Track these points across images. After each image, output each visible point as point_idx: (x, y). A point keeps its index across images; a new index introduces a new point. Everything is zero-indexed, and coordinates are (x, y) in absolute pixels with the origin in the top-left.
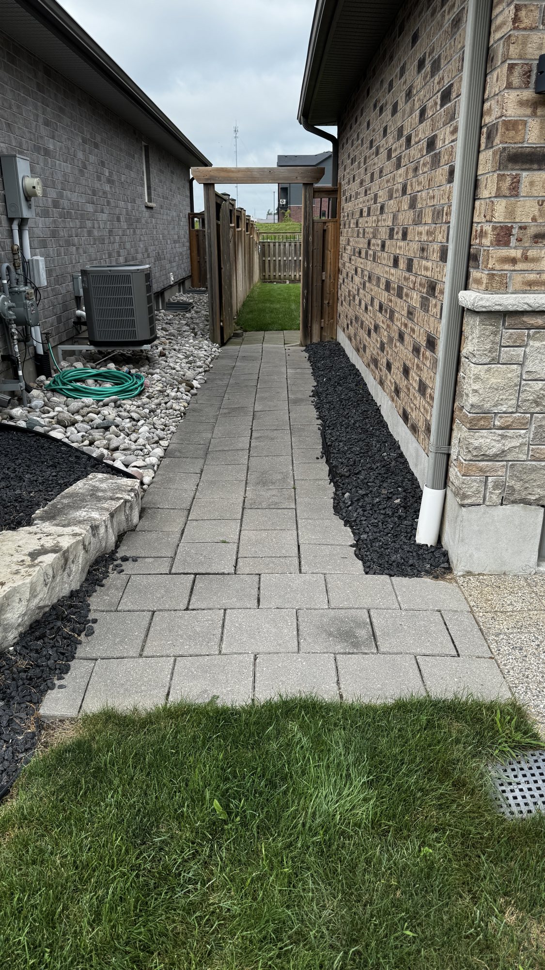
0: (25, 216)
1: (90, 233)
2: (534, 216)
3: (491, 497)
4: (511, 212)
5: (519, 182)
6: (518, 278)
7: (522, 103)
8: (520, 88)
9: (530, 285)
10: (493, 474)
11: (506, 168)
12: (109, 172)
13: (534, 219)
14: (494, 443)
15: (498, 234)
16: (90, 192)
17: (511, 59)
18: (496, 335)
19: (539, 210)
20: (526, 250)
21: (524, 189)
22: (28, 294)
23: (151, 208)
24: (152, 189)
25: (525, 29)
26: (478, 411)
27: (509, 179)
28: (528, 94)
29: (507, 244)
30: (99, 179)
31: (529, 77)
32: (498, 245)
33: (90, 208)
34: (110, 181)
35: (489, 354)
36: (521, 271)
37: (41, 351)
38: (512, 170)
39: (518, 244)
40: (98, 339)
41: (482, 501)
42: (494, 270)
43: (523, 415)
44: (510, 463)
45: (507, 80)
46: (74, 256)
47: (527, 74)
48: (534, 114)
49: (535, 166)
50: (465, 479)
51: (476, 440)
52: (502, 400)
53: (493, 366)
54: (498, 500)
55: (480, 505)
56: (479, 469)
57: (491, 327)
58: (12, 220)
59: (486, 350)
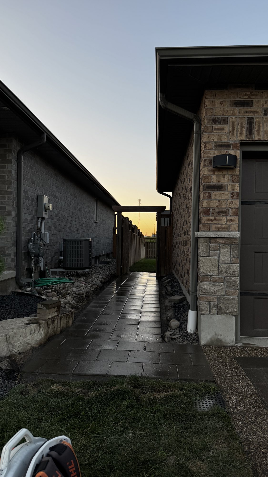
0: (44, 217)
1: (69, 228)
2: (217, 206)
3: (212, 311)
4: (209, 204)
5: (210, 195)
6: (214, 226)
7: (209, 171)
8: (208, 166)
9: (218, 229)
10: (212, 301)
11: (206, 190)
12: (80, 207)
13: (217, 207)
14: (211, 288)
15: (205, 212)
16: (71, 213)
17: (204, 158)
18: (207, 246)
19: (219, 204)
20: (215, 217)
21: (213, 197)
22: (41, 244)
23: (97, 223)
24: (98, 216)
25: (208, 149)
26: (204, 275)
27: (207, 194)
28: (211, 168)
29: (208, 215)
30: (75, 209)
31: (211, 163)
32: (205, 215)
33: (71, 219)
34: (80, 210)
35: (205, 253)
36: (215, 224)
37: (42, 269)
38: (208, 191)
39: (212, 215)
40: (67, 267)
41: (209, 312)
42: (205, 223)
43: (221, 277)
44: (218, 296)
45: (204, 164)
46: (62, 236)
47: (210, 162)
48: (214, 174)
49: (216, 190)
50: (201, 302)
51: (204, 286)
52: (212, 270)
53: (207, 257)
54: (215, 312)
55: (208, 314)
56: (206, 298)
57: (205, 243)
58: (38, 218)
59: (204, 251)
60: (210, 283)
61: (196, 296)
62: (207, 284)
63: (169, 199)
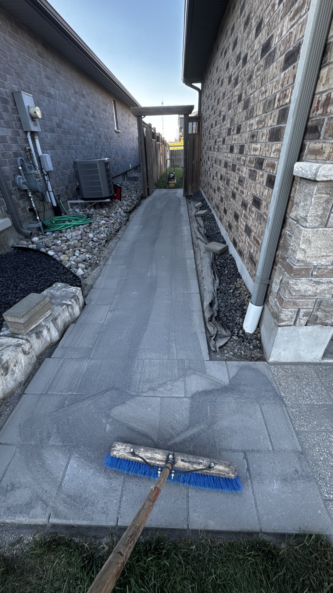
0: (33, 130)
1: (83, 143)
3: (300, 321)
10: (304, 307)
12: (93, 112)
14: (310, 288)
16: (81, 121)
22: (36, 174)
23: (118, 132)
24: (118, 123)
26: (301, 264)
30: (86, 115)
33: (82, 130)
34: (93, 116)
35: (319, 220)
37: (55, 204)
40: (85, 197)
41: (292, 324)
44: (318, 300)
46: (73, 155)
50: (283, 311)
51: (296, 285)
52: (323, 256)
53: (320, 229)
54: (303, 322)
55: (291, 326)
56: (295, 304)
57: (325, 196)
58: (26, 132)
59: (318, 216)
60: (309, 280)
61: (267, 286)
62: (304, 281)
63: (197, 93)
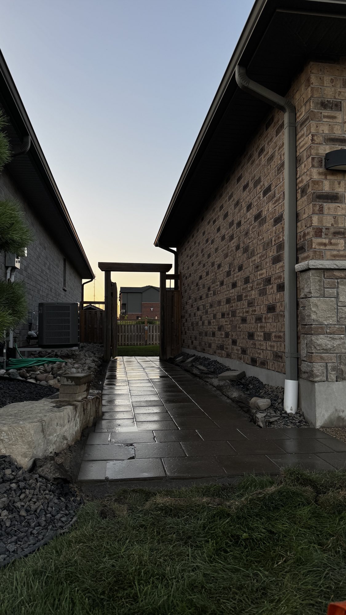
2: (332, 224)
3: (330, 376)
4: (320, 221)
5: (322, 208)
6: (328, 253)
7: (319, 174)
8: (318, 167)
9: (335, 257)
10: (330, 361)
11: (316, 201)
12: (49, 264)
13: (332, 225)
14: (328, 342)
15: (316, 232)
16: (40, 270)
17: (313, 155)
18: (321, 282)
19: (334, 221)
20: (330, 239)
21: (326, 211)
25: (317, 144)
26: (317, 323)
27: (318, 206)
28: (322, 170)
29: (320, 236)
30: (45, 265)
31: (321, 163)
32: (316, 237)
33: (40, 279)
35: (319, 292)
36: (329, 249)
38: (319, 202)
39: (326, 236)
40: (45, 343)
41: (325, 379)
42: (316, 249)
43: (341, 326)
44: (338, 355)
45: (312, 164)
47: (321, 161)
48: (326, 179)
49: (330, 201)
50: (315, 365)
51: (318, 340)
52: (329, 317)
53: (321, 298)
54: (334, 378)
55: (325, 381)
56: (322, 358)
57: (318, 278)
58: (7, 268)
59: (317, 289)
60: (325, 336)
62: (322, 337)
63: (173, 255)
